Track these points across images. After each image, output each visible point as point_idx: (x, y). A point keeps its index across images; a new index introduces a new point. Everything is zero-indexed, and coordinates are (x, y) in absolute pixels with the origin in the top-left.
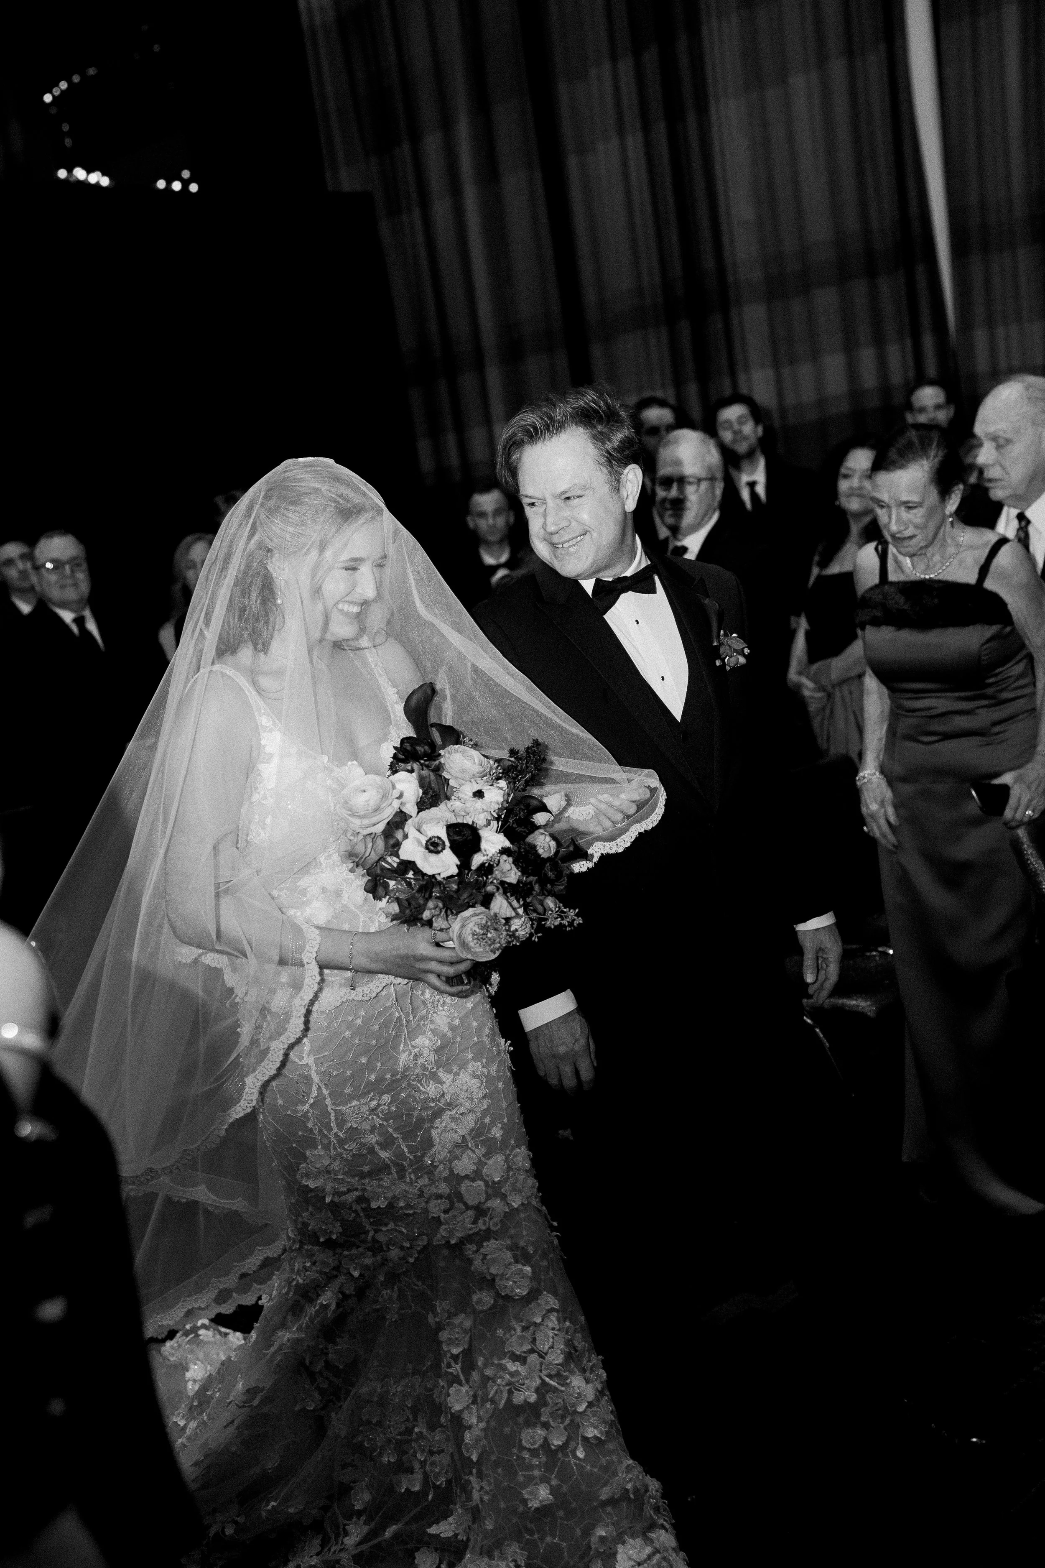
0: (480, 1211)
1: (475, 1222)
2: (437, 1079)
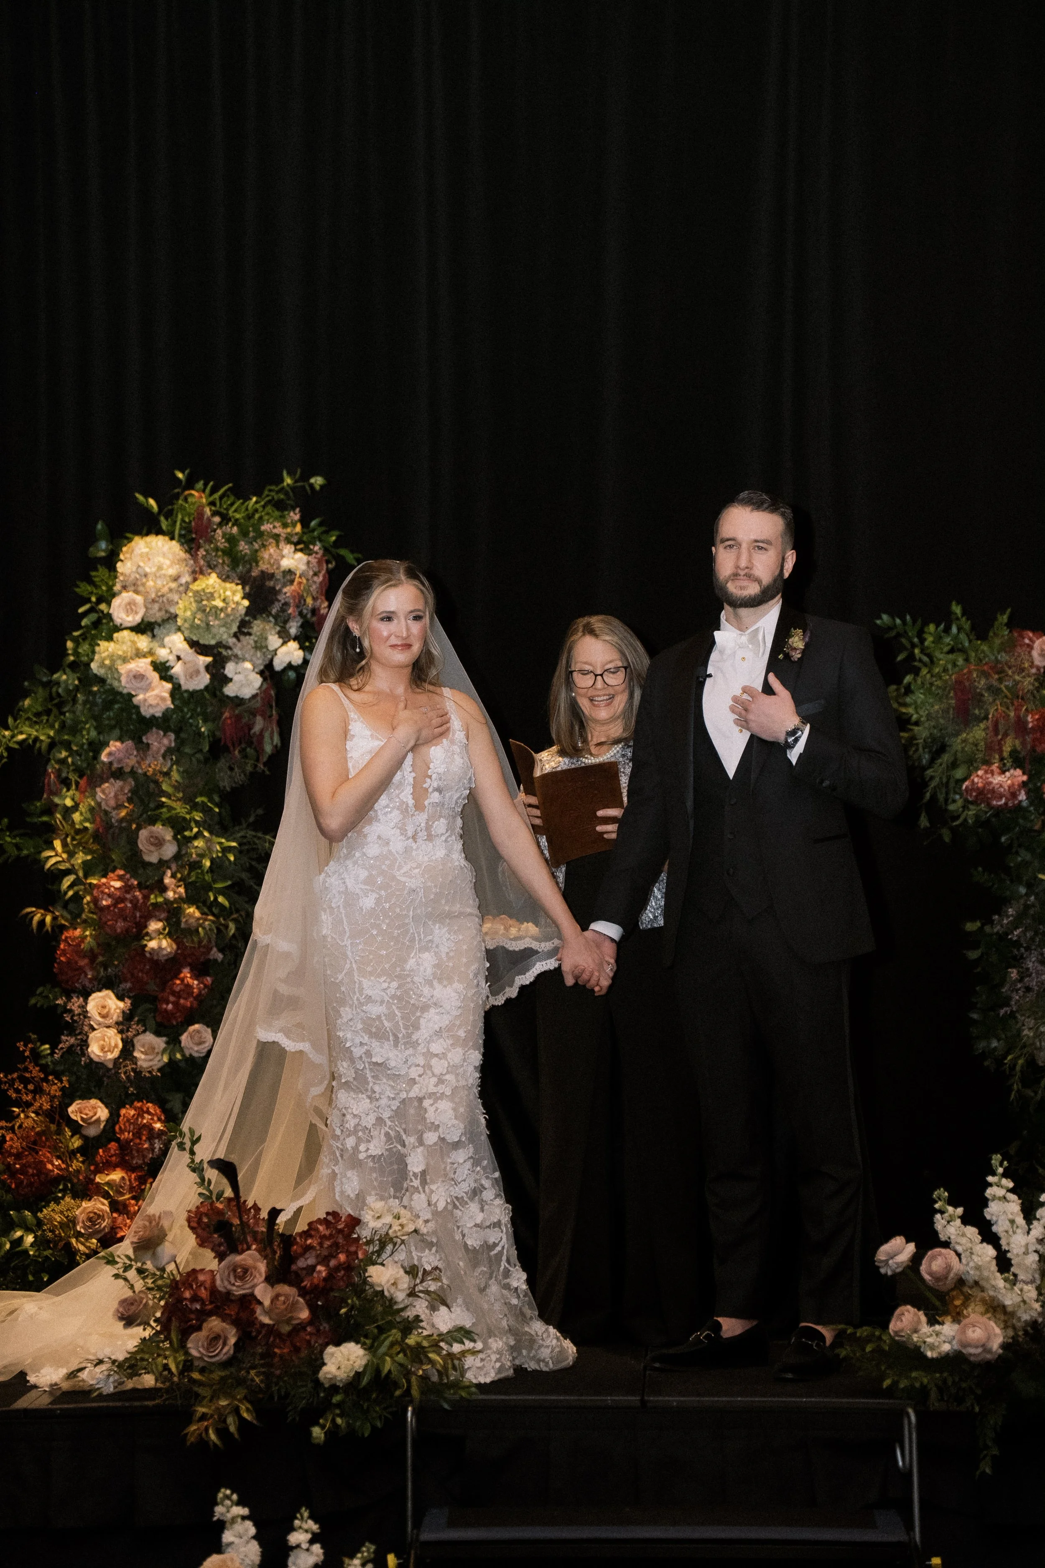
0: (441, 1080)
1: (436, 1086)
2: (431, 985)
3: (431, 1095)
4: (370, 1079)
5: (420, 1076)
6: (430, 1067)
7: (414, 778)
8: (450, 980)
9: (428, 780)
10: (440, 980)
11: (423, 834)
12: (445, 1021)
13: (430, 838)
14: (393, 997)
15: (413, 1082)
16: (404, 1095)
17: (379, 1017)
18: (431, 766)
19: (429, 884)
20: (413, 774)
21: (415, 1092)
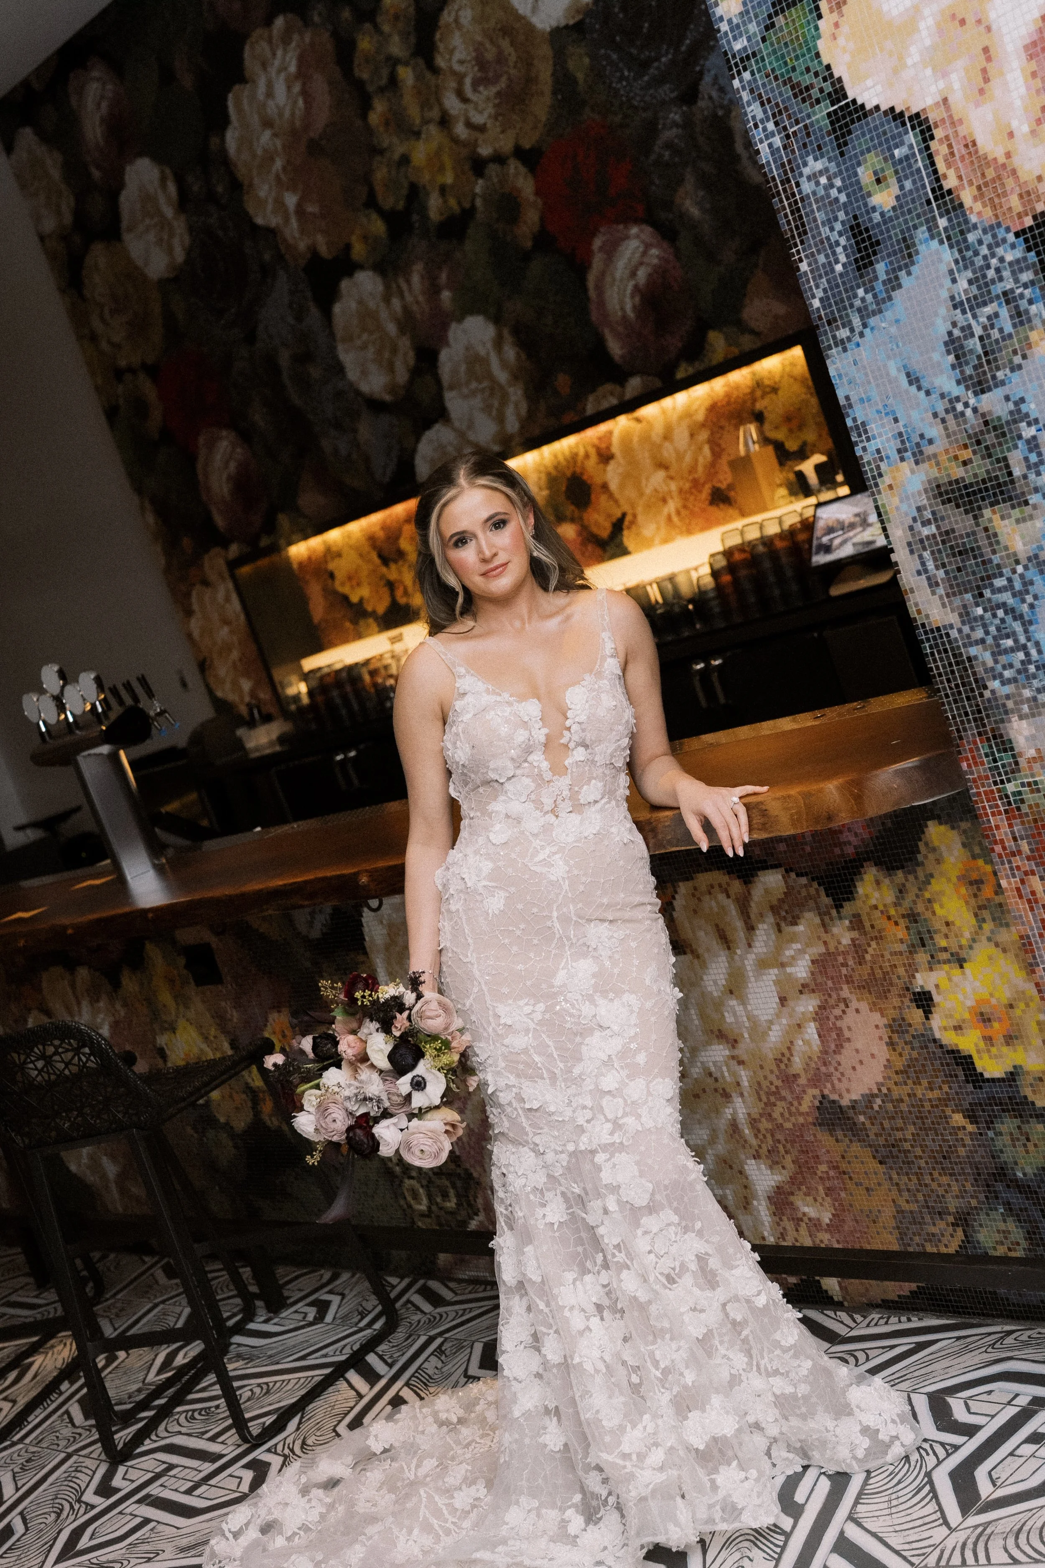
0: (617, 1126)
1: (612, 1134)
2: (593, 1002)
3: (605, 1148)
4: (528, 1129)
5: (588, 1121)
6: (601, 1110)
7: (547, 735)
8: (619, 993)
9: (566, 733)
10: (604, 993)
11: (566, 806)
12: (615, 1045)
13: (578, 807)
14: (540, 1023)
15: (581, 1130)
16: (571, 1147)
17: (525, 1051)
18: (570, 714)
19: (576, 872)
20: (545, 731)
21: (584, 1143)
